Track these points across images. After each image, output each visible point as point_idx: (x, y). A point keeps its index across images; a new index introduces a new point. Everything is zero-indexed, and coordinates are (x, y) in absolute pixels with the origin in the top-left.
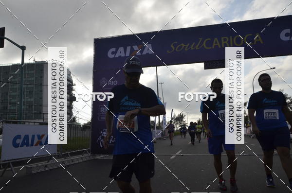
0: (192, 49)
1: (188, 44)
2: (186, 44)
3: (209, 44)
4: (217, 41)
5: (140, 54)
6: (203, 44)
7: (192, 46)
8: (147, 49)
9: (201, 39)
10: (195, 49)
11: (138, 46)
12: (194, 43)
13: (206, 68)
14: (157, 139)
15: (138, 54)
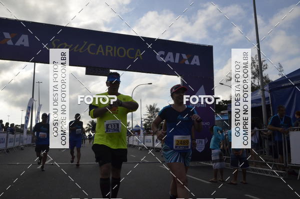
0: (75, 50)
1: (72, 45)
2: (70, 45)
3: (94, 49)
4: (102, 48)
5: (12, 44)
6: (87, 47)
7: (76, 47)
8: (22, 40)
9: (86, 43)
10: (78, 51)
11: (10, 34)
12: (77, 46)
13: (87, 73)
14: (26, 146)
15: (10, 43)
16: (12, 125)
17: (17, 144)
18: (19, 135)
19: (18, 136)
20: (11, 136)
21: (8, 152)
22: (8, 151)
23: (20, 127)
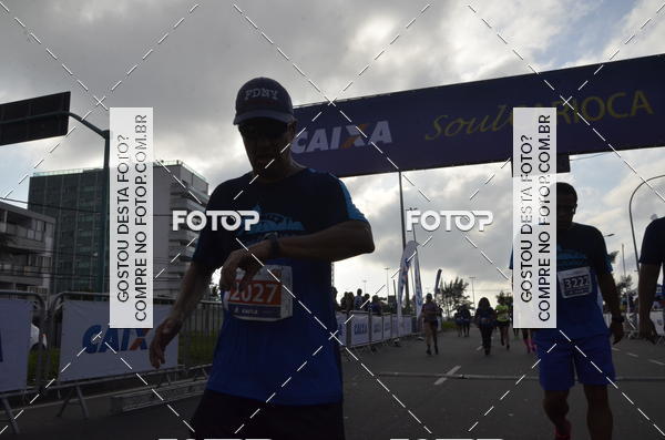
1: (474, 120)
2: (469, 120)
5: (362, 144)
6: (507, 118)
8: (379, 133)
9: (504, 107)
10: (490, 130)
14: (403, 338)
15: (359, 143)
16: (375, 298)
17: (387, 334)
18: (389, 317)
19: (387, 318)
20: (376, 319)
21: (374, 350)
22: (374, 347)
23: (386, 302)
